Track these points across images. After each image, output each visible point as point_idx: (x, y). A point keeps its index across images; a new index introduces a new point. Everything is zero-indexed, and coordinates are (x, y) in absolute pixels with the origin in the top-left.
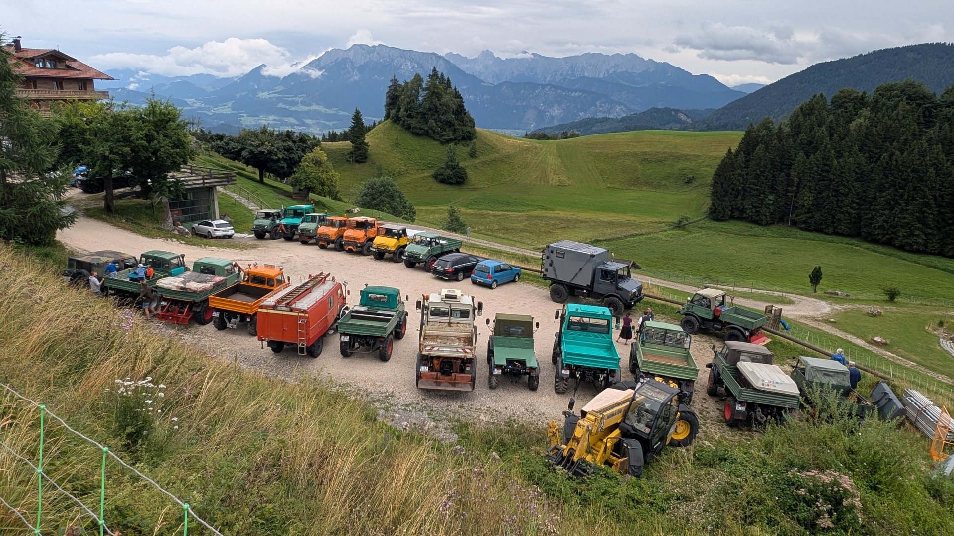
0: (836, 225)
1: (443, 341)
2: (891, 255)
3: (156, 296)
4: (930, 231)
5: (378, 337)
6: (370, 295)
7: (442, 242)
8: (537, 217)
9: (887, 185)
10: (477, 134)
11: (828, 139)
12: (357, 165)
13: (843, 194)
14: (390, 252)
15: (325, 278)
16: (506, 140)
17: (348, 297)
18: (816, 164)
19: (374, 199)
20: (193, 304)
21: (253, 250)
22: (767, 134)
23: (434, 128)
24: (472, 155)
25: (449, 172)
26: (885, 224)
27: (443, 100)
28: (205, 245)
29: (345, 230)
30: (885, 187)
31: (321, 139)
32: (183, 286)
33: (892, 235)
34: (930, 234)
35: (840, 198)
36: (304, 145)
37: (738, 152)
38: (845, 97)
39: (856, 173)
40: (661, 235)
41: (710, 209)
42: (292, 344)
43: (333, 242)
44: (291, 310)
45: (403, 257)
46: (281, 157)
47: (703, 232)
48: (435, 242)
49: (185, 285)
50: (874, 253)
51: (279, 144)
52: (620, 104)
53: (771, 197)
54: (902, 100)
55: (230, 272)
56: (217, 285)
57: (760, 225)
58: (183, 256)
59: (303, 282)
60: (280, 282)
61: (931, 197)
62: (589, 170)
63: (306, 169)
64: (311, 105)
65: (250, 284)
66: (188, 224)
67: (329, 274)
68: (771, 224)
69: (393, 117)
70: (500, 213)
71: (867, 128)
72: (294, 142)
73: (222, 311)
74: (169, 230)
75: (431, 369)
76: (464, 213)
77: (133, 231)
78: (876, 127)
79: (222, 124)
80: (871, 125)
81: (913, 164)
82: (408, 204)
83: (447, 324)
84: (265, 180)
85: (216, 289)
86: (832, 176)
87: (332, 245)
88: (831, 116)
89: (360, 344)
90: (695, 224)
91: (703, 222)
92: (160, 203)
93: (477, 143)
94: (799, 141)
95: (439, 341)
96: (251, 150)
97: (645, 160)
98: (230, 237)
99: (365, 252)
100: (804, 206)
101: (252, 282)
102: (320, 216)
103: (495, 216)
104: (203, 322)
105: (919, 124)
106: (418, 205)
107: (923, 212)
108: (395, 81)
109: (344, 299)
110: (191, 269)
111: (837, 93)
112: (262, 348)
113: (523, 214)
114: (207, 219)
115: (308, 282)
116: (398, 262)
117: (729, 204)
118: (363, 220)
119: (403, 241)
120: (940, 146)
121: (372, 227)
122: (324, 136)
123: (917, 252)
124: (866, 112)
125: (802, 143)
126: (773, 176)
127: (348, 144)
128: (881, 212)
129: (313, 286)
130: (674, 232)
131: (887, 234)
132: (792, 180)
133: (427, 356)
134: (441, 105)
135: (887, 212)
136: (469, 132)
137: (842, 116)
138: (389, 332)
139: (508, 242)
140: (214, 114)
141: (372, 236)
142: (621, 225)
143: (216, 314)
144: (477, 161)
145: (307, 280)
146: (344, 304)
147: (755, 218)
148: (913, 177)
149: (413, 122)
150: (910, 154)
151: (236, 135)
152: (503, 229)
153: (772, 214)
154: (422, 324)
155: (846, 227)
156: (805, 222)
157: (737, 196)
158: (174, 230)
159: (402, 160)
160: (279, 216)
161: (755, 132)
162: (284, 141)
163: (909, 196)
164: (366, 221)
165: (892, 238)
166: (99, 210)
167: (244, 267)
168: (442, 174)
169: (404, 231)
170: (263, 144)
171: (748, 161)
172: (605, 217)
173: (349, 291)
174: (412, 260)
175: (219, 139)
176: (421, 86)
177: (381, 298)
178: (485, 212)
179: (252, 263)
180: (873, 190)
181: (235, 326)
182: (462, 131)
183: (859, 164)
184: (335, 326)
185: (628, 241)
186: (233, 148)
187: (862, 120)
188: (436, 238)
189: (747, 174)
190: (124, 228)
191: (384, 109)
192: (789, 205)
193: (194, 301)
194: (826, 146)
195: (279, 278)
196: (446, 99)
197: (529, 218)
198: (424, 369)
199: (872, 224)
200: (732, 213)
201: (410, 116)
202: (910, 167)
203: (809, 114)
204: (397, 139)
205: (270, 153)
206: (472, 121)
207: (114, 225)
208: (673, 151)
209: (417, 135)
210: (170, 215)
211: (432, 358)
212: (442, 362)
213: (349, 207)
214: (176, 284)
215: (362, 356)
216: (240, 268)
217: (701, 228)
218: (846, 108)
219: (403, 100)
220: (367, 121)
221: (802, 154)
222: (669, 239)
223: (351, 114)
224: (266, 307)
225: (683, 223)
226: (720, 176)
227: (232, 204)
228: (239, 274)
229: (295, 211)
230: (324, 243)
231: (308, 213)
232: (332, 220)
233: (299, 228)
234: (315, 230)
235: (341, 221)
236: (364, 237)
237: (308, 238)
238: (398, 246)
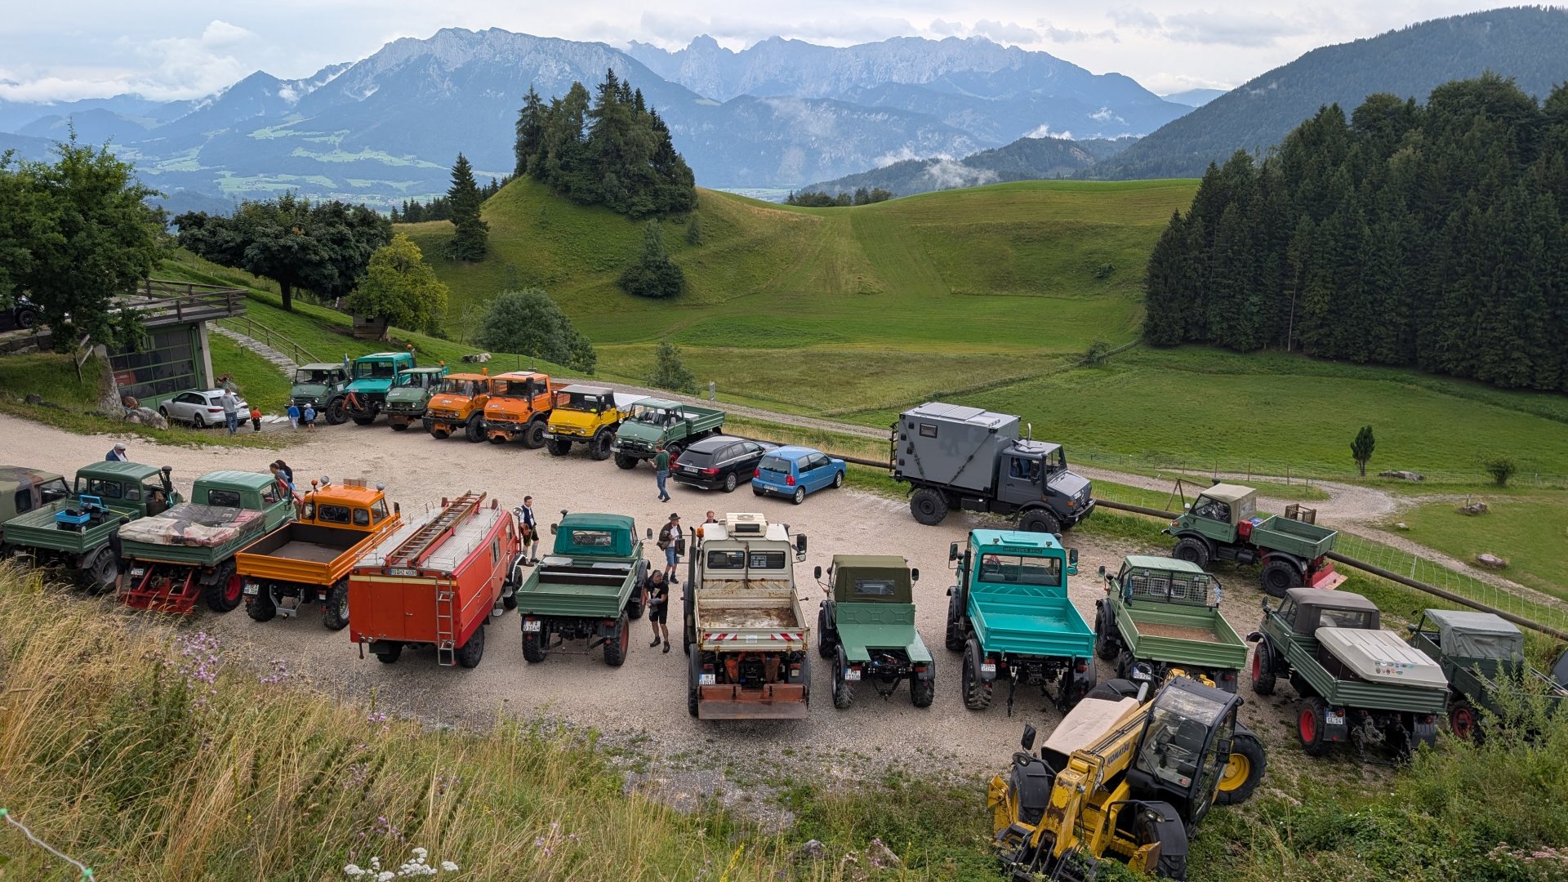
0: (1372, 346)
2: (1471, 397)
4: (1539, 351)
8: (823, 355)
9: (1459, 270)
10: (698, 200)
11: (1352, 188)
12: (466, 266)
13: (1383, 289)
16: (755, 210)
18: (1332, 235)
19: (511, 332)
22: (1243, 184)
23: (615, 190)
24: (692, 240)
25: (650, 275)
26: (1459, 342)
27: (632, 133)
30: (1457, 273)
31: (389, 218)
33: (1472, 362)
34: (1540, 356)
35: (1378, 297)
36: (372, 232)
37: (1192, 217)
38: (1378, 110)
39: (1405, 249)
40: (1058, 380)
41: (1145, 326)
46: (327, 257)
47: (1136, 369)
50: (1443, 396)
51: (321, 230)
52: (962, 133)
53: (1254, 299)
54: (1478, 113)
57: (1238, 351)
61: (1537, 288)
62: (915, 260)
63: (380, 278)
64: (362, 150)
66: (153, 400)
68: (1256, 349)
69: (532, 170)
70: (753, 351)
71: (1419, 165)
72: (350, 225)
76: (687, 353)
78: (1436, 162)
79: (181, 193)
80: (1427, 160)
81: (1504, 229)
82: (579, 340)
84: (295, 304)
86: (1361, 257)
88: (1356, 147)
90: (1120, 356)
91: (1134, 350)
93: (701, 217)
94: (1299, 194)
96: (265, 245)
97: (1018, 238)
100: (1314, 313)
103: (743, 357)
105: (1510, 154)
106: (600, 341)
107: (1526, 317)
108: (533, 99)
111: (1361, 102)
113: (796, 350)
114: (190, 388)
117: (1178, 315)
119: (609, 418)
120: (1550, 194)
122: (395, 211)
123: (1518, 389)
124: (1415, 135)
125: (1306, 198)
126: (1257, 261)
127: (445, 227)
128: (1452, 319)
130: (1083, 372)
131: (1463, 359)
132: (1292, 266)
134: (626, 144)
135: (1462, 319)
136: (683, 195)
137: (1375, 146)
139: (773, 405)
140: (164, 173)
141: (543, 410)
142: (982, 363)
144: (702, 252)
147: (1227, 340)
148: (1506, 253)
149: (575, 179)
150: (1498, 211)
151: (228, 214)
152: (762, 381)
153: (1257, 330)
155: (1389, 350)
156: (1317, 344)
157: (1193, 300)
159: (556, 254)
160: (341, 376)
161: (1220, 178)
162: (332, 224)
163: (1499, 289)
165: (1472, 366)
168: (637, 280)
169: (610, 398)
170: (288, 231)
171: (1210, 234)
172: (950, 350)
175: (195, 223)
176: (585, 106)
178: (724, 350)
180: (1435, 280)
182: (671, 194)
183: (1409, 232)
185: (998, 395)
186: (227, 242)
187: (1410, 150)
189: (1210, 258)
191: (513, 153)
192: (1288, 314)
194: (1349, 203)
196: (635, 132)
197: (809, 358)
199: (1436, 342)
200: (1187, 331)
201: (565, 167)
202: (1499, 235)
203: (1315, 144)
204: (543, 214)
205: (304, 248)
206: (688, 174)
208: (1071, 220)
209: (582, 203)
210: (114, 384)
213: (466, 349)
217: (1132, 362)
218: (1380, 129)
219: (552, 138)
220: (482, 178)
221: (1305, 218)
222: (1073, 385)
223: (448, 167)
225: (1097, 355)
226: (1161, 263)
229: (375, 364)
230: (444, 428)
231: (404, 367)
232: (457, 380)
233: (387, 399)
234: (422, 401)
235: (475, 382)
236: (526, 413)
237: (409, 419)
238: (599, 428)
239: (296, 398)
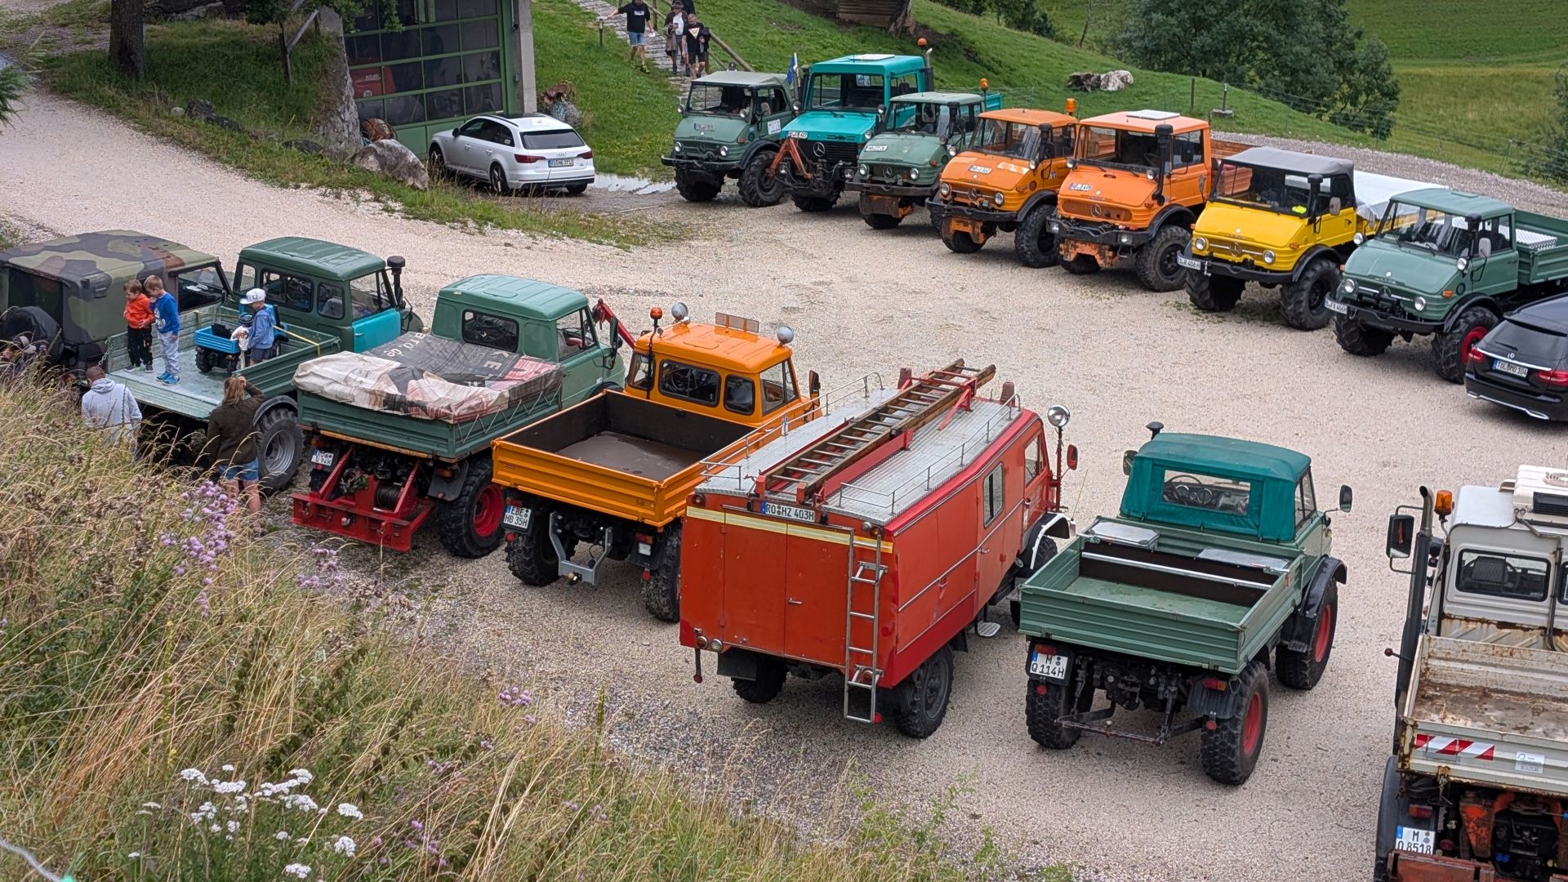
1: (1513, 717)
3: (291, 427)
5: (1198, 671)
6: (1169, 475)
7: (1524, 237)
14: (1268, 279)
15: (972, 387)
17: (1069, 477)
19: (1199, 24)
20: (430, 470)
21: (669, 251)
28: (483, 220)
29: (1063, 173)
32: (393, 390)
42: (823, 671)
43: (1010, 224)
44: (824, 521)
45: (1330, 304)
48: (1495, 237)
49: (403, 387)
55: (577, 343)
56: (526, 396)
58: (397, 266)
59: (878, 399)
60: (779, 396)
65: (657, 398)
66: (417, 130)
67: (992, 369)
73: (541, 507)
74: (343, 154)
75: (1449, 843)
77: (214, 154)
82: (1360, 51)
83: (1535, 636)
85: (523, 413)
87: (1003, 240)
89: (1115, 696)
92: (312, 37)
95: (1495, 715)
98: (577, 188)
99: (1153, 273)
101: (665, 390)
102: (954, 107)
104: (468, 548)
106: (1411, 54)
109: (1053, 483)
110: (427, 318)
112: (698, 678)
114: (488, 109)
115: (896, 402)
116: (1303, 327)
118: (1151, 127)
119: (1333, 229)
121: (1187, 160)
129: (919, 421)
133: (1433, 780)
138: (1250, 650)
141: (1185, 201)
143: (518, 518)
145: (892, 392)
146: (1050, 506)
154: (1413, 628)
158: (364, 154)
160: (778, 102)
164: (1164, 132)
166: (93, 64)
167: (636, 323)
169: (1343, 185)
173: (1073, 453)
174: (1374, 319)
177: (1219, 492)
179: (667, 306)
181: (589, 575)
184: (1004, 605)
188: (1495, 220)
190: (179, 141)
193: (436, 460)
195: (775, 375)
198: (1415, 841)
207: (146, 128)
210: (349, 91)
211: (1459, 790)
212: (1505, 813)
213: (1084, 61)
214: (370, 384)
215: (1120, 751)
216: (617, 331)
224: (719, 501)
227: (589, 46)
228: (613, 353)
229: (848, 79)
230: (968, 229)
231: (905, 89)
232: (1009, 124)
233: (862, 156)
234: (934, 166)
235: (1046, 130)
236: (1149, 207)
237: (901, 205)
238: (1307, 253)
239: (685, 143)
